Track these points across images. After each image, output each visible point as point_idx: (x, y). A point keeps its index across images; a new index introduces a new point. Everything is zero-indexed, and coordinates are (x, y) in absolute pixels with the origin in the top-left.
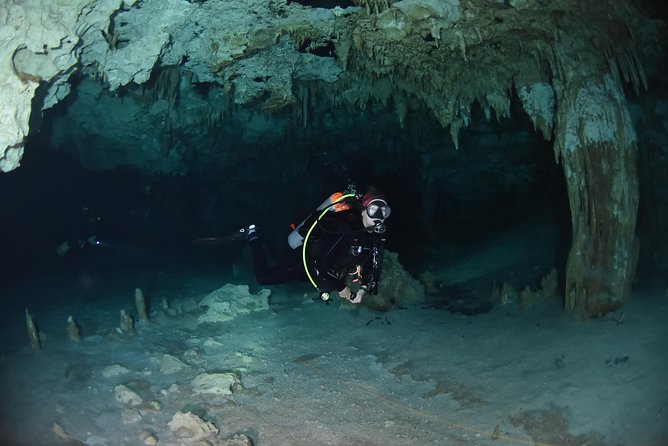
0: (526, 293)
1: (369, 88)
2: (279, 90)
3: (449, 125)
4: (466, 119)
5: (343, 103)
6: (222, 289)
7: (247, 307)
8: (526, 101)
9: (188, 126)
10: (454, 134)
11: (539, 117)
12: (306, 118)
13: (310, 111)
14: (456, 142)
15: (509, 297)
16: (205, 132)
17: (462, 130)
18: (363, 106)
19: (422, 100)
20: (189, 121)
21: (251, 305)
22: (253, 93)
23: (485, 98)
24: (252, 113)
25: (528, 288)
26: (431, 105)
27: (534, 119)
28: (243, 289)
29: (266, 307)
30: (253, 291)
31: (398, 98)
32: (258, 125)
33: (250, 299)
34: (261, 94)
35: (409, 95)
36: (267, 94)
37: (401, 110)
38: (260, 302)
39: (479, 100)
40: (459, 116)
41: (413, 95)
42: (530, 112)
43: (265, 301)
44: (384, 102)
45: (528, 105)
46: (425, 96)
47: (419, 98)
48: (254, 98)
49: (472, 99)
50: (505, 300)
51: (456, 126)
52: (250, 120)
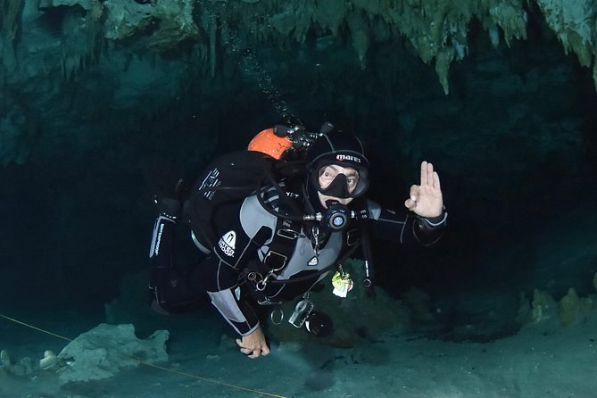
0: (570, 299)
1: (310, 10)
2: (173, 16)
3: (434, 60)
4: (460, 48)
5: (270, 37)
6: (95, 332)
7: (133, 358)
8: (550, 11)
9: (31, 80)
10: (442, 71)
11: (571, 33)
12: (213, 61)
13: (220, 50)
14: (444, 82)
15: (544, 312)
16: (56, 90)
17: (454, 65)
18: (301, 37)
19: (391, 24)
20: (32, 71)
21: (140, 355)
22: (134, 22)
23: (488, 14)
24: (130, 57)
25: (571, 291)
26: (406, 30)
27: (563, 37)
28: (126, 330)
29: (164, 357)
30: (141, 334)
31: (355, 24)
32: (140, 76)
33: (137, 345)
34: (147, 23)
35: (371, 17)
36: (154, 23)
37: (360, 41)
38: (153, 349)
39: (479, 16)
40: (449, 43)
41: (377, 17)
42: (557, 28)
43: (161, 348)
44: (334, 29)
45: (553, 17)
46: (396, 18)
47: (387, 20)
48: (136, 29)
49: (468, 16)
50: (538, 315)
51: (444, 60)
52: (125, 70)
